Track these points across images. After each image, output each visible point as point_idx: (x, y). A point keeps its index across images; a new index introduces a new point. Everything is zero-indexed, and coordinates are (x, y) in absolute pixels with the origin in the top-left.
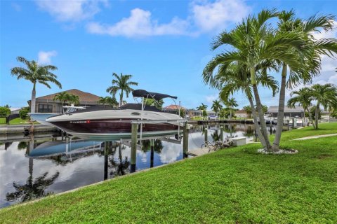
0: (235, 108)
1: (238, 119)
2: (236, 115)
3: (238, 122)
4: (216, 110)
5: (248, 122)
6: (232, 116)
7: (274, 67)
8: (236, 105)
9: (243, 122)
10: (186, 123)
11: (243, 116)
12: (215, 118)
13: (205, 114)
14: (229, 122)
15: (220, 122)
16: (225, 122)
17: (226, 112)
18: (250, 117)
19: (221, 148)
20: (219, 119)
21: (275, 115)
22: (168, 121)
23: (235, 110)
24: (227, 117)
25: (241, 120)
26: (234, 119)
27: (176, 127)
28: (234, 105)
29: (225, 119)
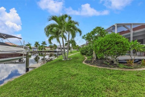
0: (45, 45)
1: (46, 50)
2: (46, 49)
3: (47, 52)
4: (36, 46)
5: (51, 52)
6: (44, 49)
7: (66, 32)
8: (46, 44)
9: (49, 52)
10: (28, 52)
11: (49, 49)
12: (37, 50)
13: (30, 48)
14: (43, 52)
15: (39, 52)
16: (41, 52)
17: (41, 47)
18: (51, 49)
19: (47, 62)
20: (38, 50)
21: (59, 48)
22: (17, 51)
23: (45, 47)
24: (42, 50)
25: (48, 51)
26: (45, 50)
27: (21, 55)
28: (45, 44)
29: (41, 50)
